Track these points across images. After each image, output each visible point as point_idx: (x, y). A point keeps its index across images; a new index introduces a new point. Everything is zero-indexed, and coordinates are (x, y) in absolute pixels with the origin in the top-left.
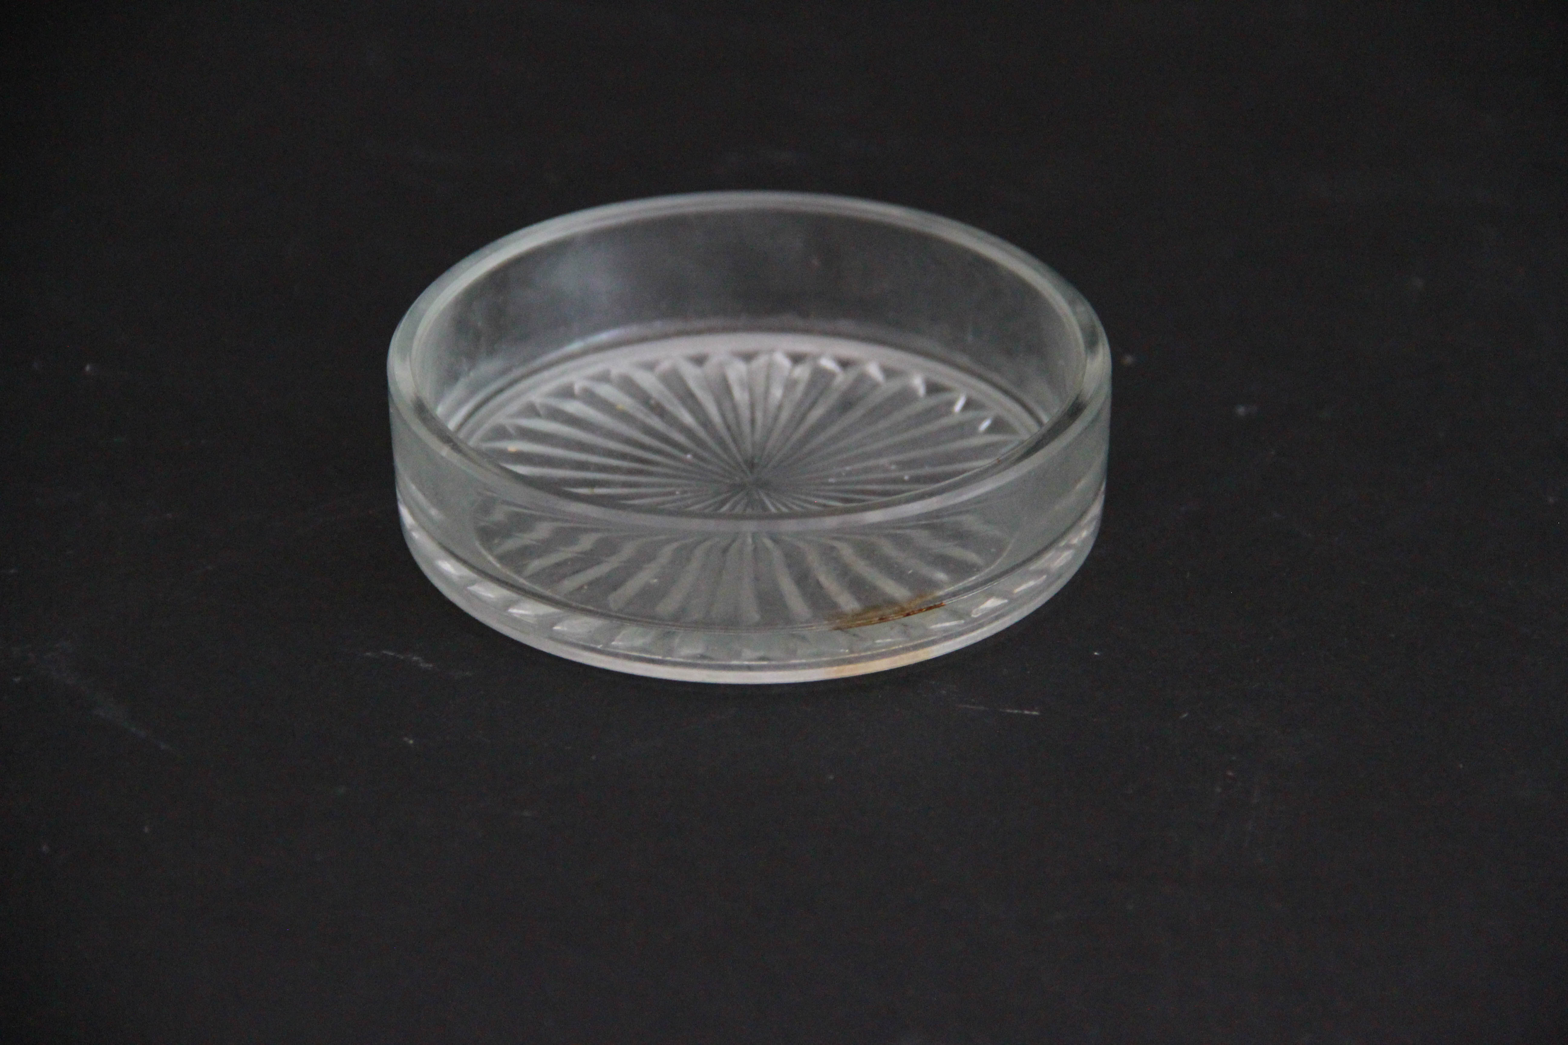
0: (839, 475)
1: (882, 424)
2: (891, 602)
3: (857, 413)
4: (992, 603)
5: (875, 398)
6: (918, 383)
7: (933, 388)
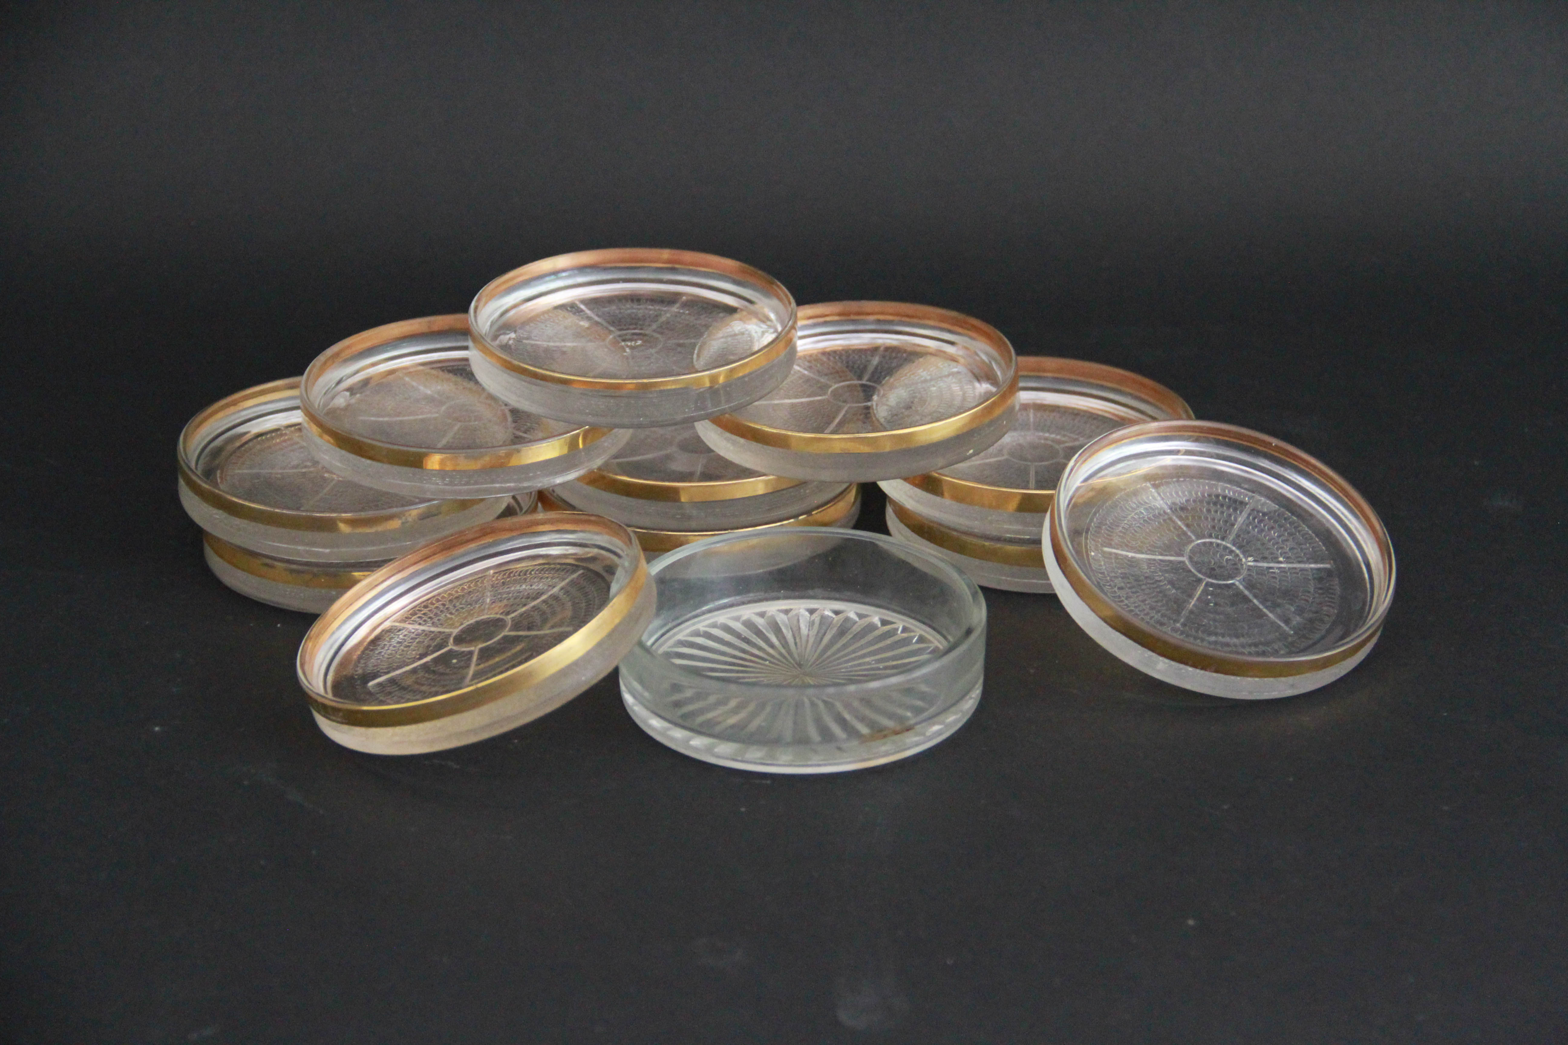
0: (846, 668)
1: (863, 642)
2: (885, 728)
3: (849, 636)
4: (936, 728)
5: (856, 629)
6: (876, 620)
7: (884, 623)
